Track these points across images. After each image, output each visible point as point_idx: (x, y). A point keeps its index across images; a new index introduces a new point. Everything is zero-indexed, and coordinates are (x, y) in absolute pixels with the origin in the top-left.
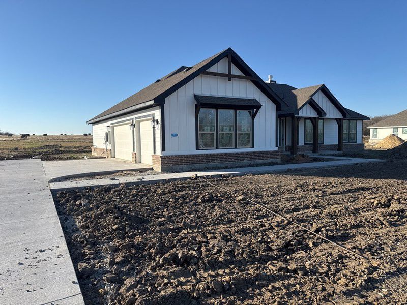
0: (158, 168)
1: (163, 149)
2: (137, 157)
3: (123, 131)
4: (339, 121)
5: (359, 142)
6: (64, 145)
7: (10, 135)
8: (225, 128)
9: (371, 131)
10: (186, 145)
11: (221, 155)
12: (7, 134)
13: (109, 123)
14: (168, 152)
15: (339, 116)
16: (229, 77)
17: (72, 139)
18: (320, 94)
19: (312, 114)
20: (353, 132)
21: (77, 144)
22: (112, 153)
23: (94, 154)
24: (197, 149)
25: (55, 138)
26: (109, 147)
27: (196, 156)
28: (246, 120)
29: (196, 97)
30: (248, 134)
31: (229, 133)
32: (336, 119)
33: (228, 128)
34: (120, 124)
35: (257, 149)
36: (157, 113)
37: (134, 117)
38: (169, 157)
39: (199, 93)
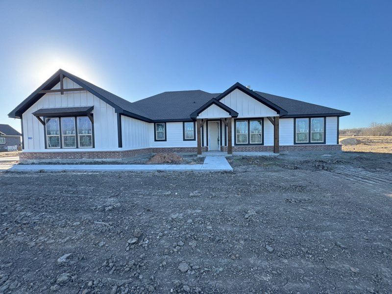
1: (23, 148)
8: (67, 132)
16: (62, 91)
19: (222, 114)
20: (317, 131)
24: (46, 148)
28: (87, 125)
30: (89, 137)
31: (72, 136)
32: (269, 118)
33: (70, 132)
35: (97, 149)
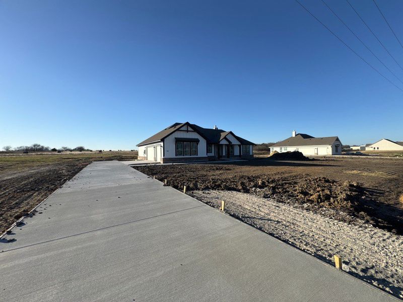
0: (162, 162)
1: (164, 156)
2: (155, 159)
3: (151, 149)
4: (239, 146)
5: (251, 154)
6: (123, 155)
7: (91, 151)
9: (271, 149)
10: (172, 155)
11: (185, 158)
12: (88, 150)
13: (145, 146)
14: (165, 157)
15: (239, 143)
16: (188, 131)
17: (125, 153)
18: (230, 135)
19: (226, 143)
20: (248, 150)
21: (129, 155)
22: (146, 158)
23: (138, 159)
24: (176, 156)
25: (116, 152)
26: (145, 156)
27: (176, 158)
28: (195, 146)
29: (176, 138)
30: (195, 151)
32: (239, 145)
34: (150, 147)
35: (199, 156)
36: (162, 144)
37: (155, 144)
38: (166, 158)
39: (176, 137)
